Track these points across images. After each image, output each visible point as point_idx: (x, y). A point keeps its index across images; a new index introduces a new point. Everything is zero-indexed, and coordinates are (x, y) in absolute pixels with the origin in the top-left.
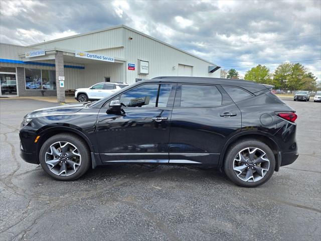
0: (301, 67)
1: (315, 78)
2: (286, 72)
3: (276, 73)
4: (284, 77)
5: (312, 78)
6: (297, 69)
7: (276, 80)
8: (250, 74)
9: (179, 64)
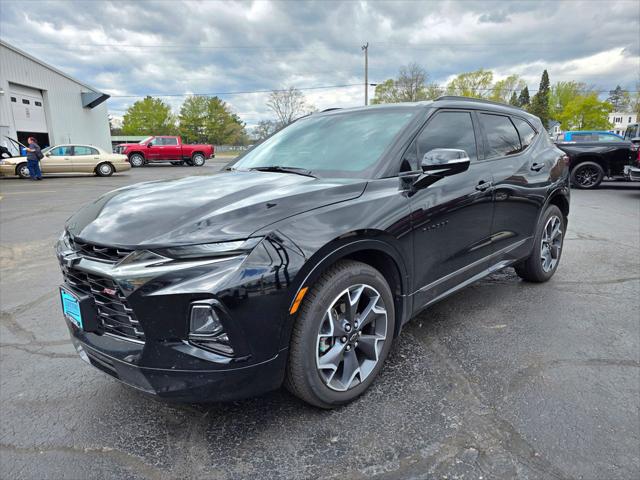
0: (221, 104)
1: (242, 124)
2: (199, 112)
3: (182, 113)
4: (198, 122)
5: (239, 123)
6: (216, 107)
7: (186, 126)
8: (134, 114)
9: (10, 83)
